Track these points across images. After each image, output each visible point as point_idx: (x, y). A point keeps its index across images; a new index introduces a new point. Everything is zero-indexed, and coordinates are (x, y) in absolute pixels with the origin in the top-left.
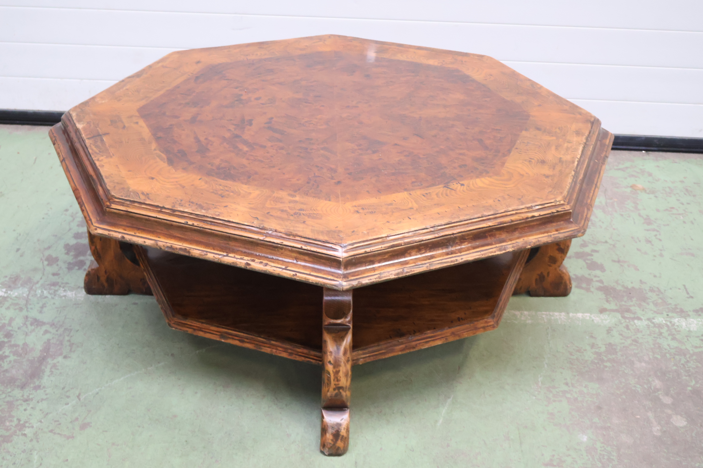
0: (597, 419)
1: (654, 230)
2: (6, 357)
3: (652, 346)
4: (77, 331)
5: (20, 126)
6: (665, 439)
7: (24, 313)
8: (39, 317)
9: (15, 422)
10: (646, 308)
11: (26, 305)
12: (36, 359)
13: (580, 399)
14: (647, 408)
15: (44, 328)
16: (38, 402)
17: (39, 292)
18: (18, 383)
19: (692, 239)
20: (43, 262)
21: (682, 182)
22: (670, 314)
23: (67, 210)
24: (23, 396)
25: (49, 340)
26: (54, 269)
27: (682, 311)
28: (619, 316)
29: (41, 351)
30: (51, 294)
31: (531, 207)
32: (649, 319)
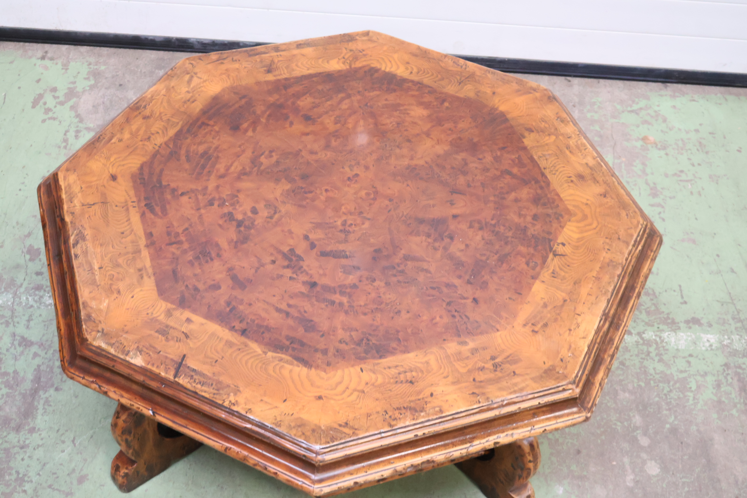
0: (575, 466)
1: (659, 205)
3: (639, 371)
6: (636, 490)
7: (11, 329)
8: (27, 334)
9: (14, 477)
10: (638, 318)
11: (12, 317)
12: (28, 392)
13: (561, 440)
14: (624, 451)
15: (34, 349)
16: (34, 449)
17: (24, 298)
18: (13, 425)
19: (696, 219)
20: (24, 256)
21: (697, 131)
22: (661, 327)
24: (19, 441)
25: (39, 366)
26: (37, 265)
27: (673, 322)
29: (32, 381)
30: (36, 301)
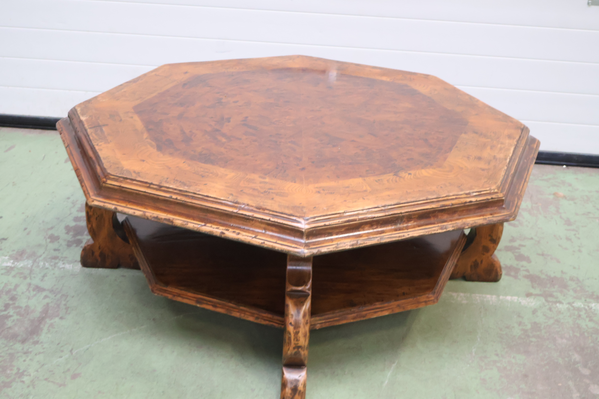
0: (524, 385)
1: (573, 230)
2: (11, 316)
3: (572, 326)
4: (73, 297)
5: (32, 130)
7: (28, 280)
8: (42, 285)
9: (15, 371)
10: (567, 294)
11: (30, 274)
12: (36, 319)
13: (508, 368)
14: (567, 377)
15: (44, 294)
16: (36, 355)
17: (41, 264)
18: (19, 338)
20: (46, 240)
23: (68, 198)
24: (23, 349)
25: (48, 304)
26: (56, 245)
27: (598, 297)
28: (543, 300)
29: (40, 312)
30: (52, 266)
31: (469, 194)
32: (569, 303)
